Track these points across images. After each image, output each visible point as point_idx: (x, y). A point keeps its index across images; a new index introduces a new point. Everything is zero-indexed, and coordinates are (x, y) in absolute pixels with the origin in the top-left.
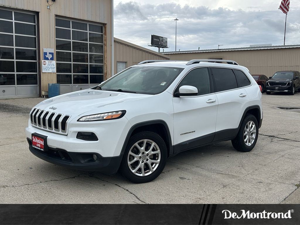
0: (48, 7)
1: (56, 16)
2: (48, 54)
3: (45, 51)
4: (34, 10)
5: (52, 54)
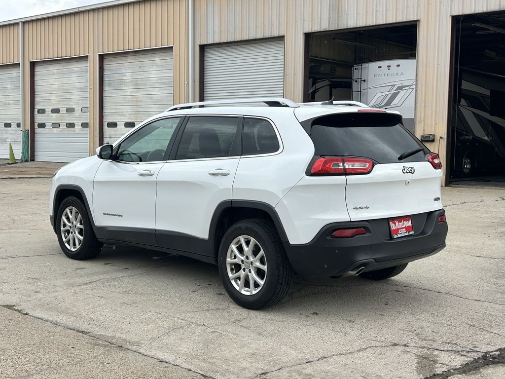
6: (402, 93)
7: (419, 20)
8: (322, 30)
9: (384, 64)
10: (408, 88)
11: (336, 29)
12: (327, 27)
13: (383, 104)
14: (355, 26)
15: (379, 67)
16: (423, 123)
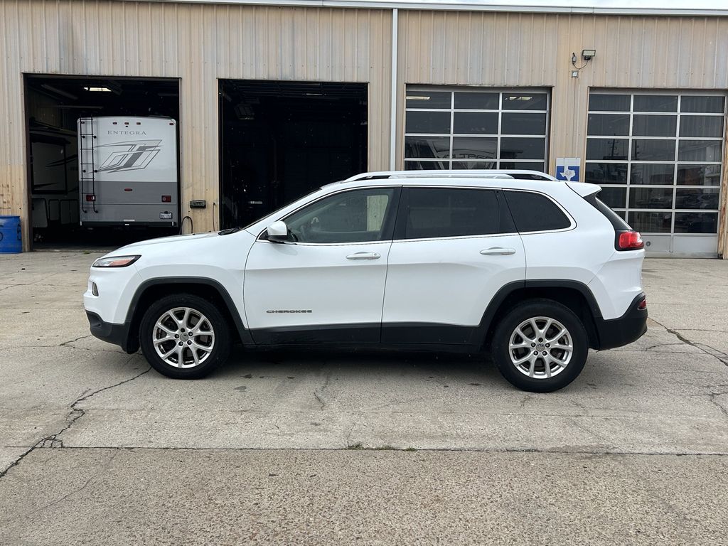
0: (575, 74)
1: (592, 89)
2: (566, 169)
3: (559, 164)
4: (542, 84)
5: (576, 169)
6: (145, 154)
7: (181, 78)
8: (50, 73)
9: (121, 120)
10: (152, 149)
11: (71, 74)
12: (58, 69)
13: (122, 164)
14: (98, 74)
15: (114, 123)
16: (191, 189)
